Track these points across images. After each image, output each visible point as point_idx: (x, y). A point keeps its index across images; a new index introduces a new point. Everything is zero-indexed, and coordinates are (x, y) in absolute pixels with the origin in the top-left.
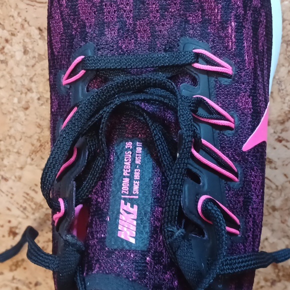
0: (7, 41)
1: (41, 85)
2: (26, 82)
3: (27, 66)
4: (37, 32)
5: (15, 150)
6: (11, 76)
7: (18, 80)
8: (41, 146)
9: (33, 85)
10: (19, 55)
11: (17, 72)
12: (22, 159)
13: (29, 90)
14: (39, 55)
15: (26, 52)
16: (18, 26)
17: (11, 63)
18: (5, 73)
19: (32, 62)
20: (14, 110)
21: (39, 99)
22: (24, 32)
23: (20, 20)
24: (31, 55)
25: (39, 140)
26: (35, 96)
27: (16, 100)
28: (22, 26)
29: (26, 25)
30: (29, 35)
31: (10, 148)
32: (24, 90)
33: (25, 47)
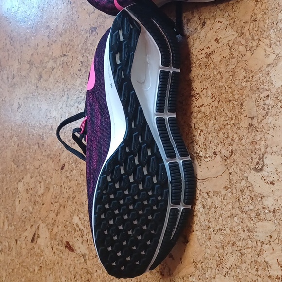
1: (213, 223)
2: (207, 223)
3: (206, 214)
4: (206, 194)
5: (210, 267)
6: (200, 222)
7: (203, 224)
8: (220, 260)
9: (210, 224)
10: (201, 210)
11: (202, 219)
12: (214, 271)
13: (209, 227)
15: (204, 207)
17: (199, 215)
19: (207, 211)
20: (205, 241)
21: (214, 231)
24: (206, 208)
25: (219, 257)
26: (212, 230)
27: (204, 236)
29: (201, 193)
30: (203, 197)
31: (207, 265)
32: (207, 228)
33: (203, 205)
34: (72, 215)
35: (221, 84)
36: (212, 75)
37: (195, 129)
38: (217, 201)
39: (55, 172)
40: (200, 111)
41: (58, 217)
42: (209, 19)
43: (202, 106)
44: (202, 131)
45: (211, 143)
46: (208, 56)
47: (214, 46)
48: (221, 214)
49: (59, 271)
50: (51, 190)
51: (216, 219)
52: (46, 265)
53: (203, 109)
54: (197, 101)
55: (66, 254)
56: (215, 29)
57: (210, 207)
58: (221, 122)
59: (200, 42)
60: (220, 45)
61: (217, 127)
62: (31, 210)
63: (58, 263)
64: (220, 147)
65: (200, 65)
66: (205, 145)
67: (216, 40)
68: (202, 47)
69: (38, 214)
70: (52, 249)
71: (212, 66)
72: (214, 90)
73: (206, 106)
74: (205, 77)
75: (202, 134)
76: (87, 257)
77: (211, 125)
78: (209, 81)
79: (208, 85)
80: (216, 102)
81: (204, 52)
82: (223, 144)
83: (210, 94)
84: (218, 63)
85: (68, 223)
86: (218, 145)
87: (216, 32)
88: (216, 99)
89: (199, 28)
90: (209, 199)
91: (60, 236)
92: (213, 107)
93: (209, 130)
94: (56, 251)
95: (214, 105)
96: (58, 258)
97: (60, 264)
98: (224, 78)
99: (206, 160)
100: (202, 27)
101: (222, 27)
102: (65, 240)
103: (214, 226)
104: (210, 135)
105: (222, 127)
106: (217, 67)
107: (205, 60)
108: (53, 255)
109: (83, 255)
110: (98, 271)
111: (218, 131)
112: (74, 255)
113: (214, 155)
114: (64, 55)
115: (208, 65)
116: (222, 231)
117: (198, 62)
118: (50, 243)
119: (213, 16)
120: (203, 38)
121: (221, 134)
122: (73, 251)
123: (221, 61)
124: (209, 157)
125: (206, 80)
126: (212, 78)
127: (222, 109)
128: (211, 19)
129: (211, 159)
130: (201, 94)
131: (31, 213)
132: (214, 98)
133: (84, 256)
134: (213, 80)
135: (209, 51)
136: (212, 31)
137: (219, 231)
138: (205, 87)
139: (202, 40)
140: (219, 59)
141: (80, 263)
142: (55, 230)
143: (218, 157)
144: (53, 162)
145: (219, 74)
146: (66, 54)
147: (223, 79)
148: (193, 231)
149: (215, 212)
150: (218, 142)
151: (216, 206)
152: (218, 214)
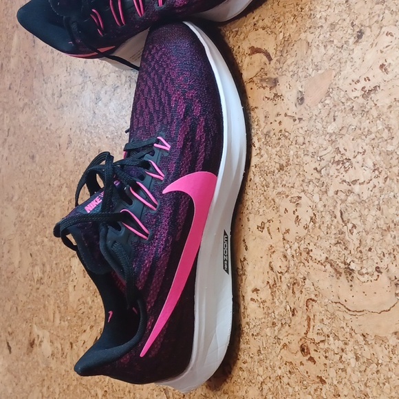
0: (342, 350)
1: (374, 389)
2: (363, 388)
3: (360, 372)
4: (362, 338)
6: (351, 383)
7: (356, 386)
9: (368, 390)
10: (353, 362)
11: (354, 379)
14: (368, 359)
15: (357, 359)
16: (348, 335)
17: (349, 370)
18: (346, 380)
19: (363, 368)
22: (353, 340)
23: (348, 330)
24: (361, 360)
29: (353, 334)
30: (357, 342)
32: (363, 396)
33: (356, 354)
35: (390, 148)
36: (374, 130)
37: (343, 221)
38: (382, 354)
40: (351, 191)
42: (370, 27)
43: (355, 182)
44: (354, 226)
45: (370, 250)
46: (367, 94)
47: (378, 77)
48: (388, 378)
51: (378, 383)
52: (113, 391)
53: (357, 188)
54: (346, 171)
56: (380, 47)
57: (369, 362)
58: (390, 216)
59: (353, 68)
60: (390, 76)
61: (381, 223)
62: (90, 303)
63: (129, 392)
64: (387, 260)
65: (352, 109)
66: (361, 252)
67: (382, 66)
68: (356, 77)
69: (99, 311)
71: (374, 113)
72: (378, 158)
73: (363, 183)
74: (360, 132)
75: (355, 231)
77: (370, 219)
78: (367, 140)
79: (365, 147)
80: (381, 180)
81: (359, 86)
82: (392, 256)
83: (370, 163)
84: (385, 110)
86: (384, 255)
87: (382, 52)
88: (380, 173)
89: (352, 40)
90: (366, 348)
92: (375, 187)
93: (368, 228)
95: (377, 184)
97: (132, 394)
98: (396, 138)
99: (362, 279)
100: (357, 41)
101: (393, 44)
103: (375, 394)
104: (370, 237)
105: (392, 225)
106: (384, 117)
107: (361, 100)
109: (164, 389)
111: (384, 232)
113: (376, 273)
115: (366, 110)
117: (349, 103)
119: (377, 22)
120: (359, 62)
121: (388, 238)
123: (390, 106)
124: (367, 273)
125: (363, 137)
126: (373, 136)
127: (392, 194)
128: (373, 27)
129: (370, 278)
130: (353, 161)
131: (91, 308)
132: (377, 172)
134: (376, 140)
135: (369, 86)
136: (374, 49)
138: (361, 151)
139: (357, 65)
140: (388, 101)
143: (384, 278)
145: (386, 130)
147: (394, 140)
148: (339, 396)
149: (378, 372)
150: (384, 250)
151: (380, 362)
152: (382, 375)
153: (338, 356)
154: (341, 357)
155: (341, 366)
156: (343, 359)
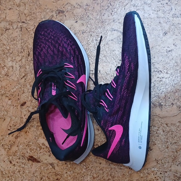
0: (157, 130)
1: (170, 139)
2: (166, 140)
3: (165, 135)
4: (166, 125)
5: (167, 162)
6: (161, 139)
7: (163, 140)
8: (175, 158)
9: (168, 140)
10: (162, 133)
11: (162, 138)
12: (170, 164)
13: (167, 142)
14: (168, 131)
15: (164, 132)
16: (160, 125)
17: (160, 136)
18: (159, 139)
20: (164, 149)
21: (171, 144)
23: (160, 123)
24: (165, 132)
25: (174, 156)
26: (169, 143)
27: (164, 146)
28: (161, 125)
29: (162, 124)
30: (164, 127)
32: (166, 143)
33: (163, 130)
34: (37, 138)
38: (173, 128)
39: (12, 107)
40: (161, 81)
41: (19, 139)
42: (169, 32)
45: (169, 98)
46: (168, 52)
47: (172, 47)
48: (176, 135)
49: (20, 177)
50: (8, 120)
51: (172, 137)
53: (164, 80)
54: (159, 74)
55: (29, 165)
56: (173, 38)
57: (168, 132)
60: (177, 48)
63: (19, 171)
64: (176, 101)
66: (166, 99)
67: (174, 44)
68: (163, 46)
70: (11, 162)
71: (171, 58)
73: (166, 78)
76: (55, 165)
78: (168, 66)
79: (167, 68)
80: (174, 77)
81: (165, 49)
82: (178, 100)
85: (31, 143)
87: (174, 40)
88: (173, 75)
90: (167, 128)
91: (22, 152)
94: (16, 164)
96: (18, 168)
98: (179, 65)
99: (166, 107)
101: (178, 39)
102: (27, 155)
103: (171, 141)
104: (169, 94)
105: (178, 91)
107: (166, 53)
108: (12, 167)
109: (50, 164)
110: (68, 172)
111: (175, 93)
112: (39, 164)
113: (172, 105)
114: (23, 22)
116: (177, 144)
117: (161, 54)
118: (7, 158)
119: (172, 31)
121: (177, 94)
122: (39, 162)
124: (168, 105)
129: (169, 107)
130: (163, 71)
133: (52, 164)
135: (169, 49)
136: (171, 39)
137: (174, 144)
141: (47, 170)
142: (14, 148)
143: (175, 106)
144: (9, 100)
145: (176, 63)
146: (26, 22)
148: (156, 144)
149: (172, 134)
150: (175, 98)
151: (173, 131)
152: (174, 135)
153: (156, 132)
154: (157, 132)
155: (157, 135)
156: (158, 133)
